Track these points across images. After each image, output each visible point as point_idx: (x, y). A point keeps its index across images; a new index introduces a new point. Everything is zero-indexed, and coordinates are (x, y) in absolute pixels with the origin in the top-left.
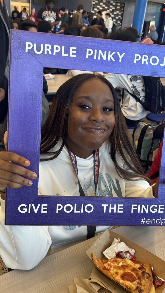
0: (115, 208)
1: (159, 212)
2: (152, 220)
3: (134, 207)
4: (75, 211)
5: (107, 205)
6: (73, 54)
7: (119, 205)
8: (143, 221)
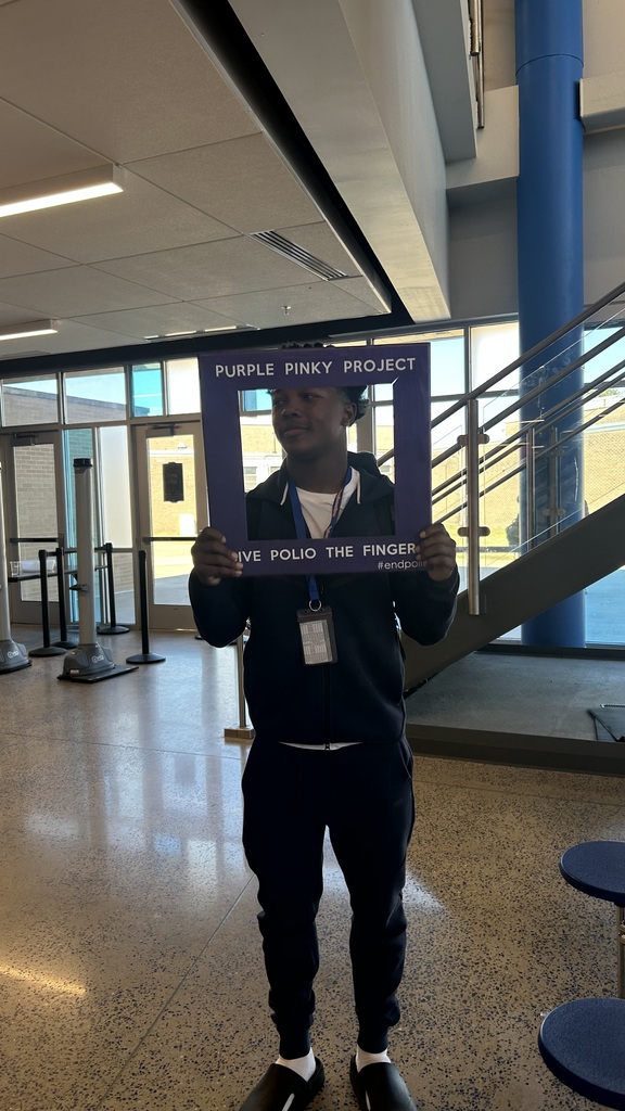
0: (342, 551)
1: (401, 553)
2: (392, 564)
3: (367, 548)
4: (294, 558)
5: (333, 548)
6: (270, 371)
7: (349, 548)
8: (381, 565)
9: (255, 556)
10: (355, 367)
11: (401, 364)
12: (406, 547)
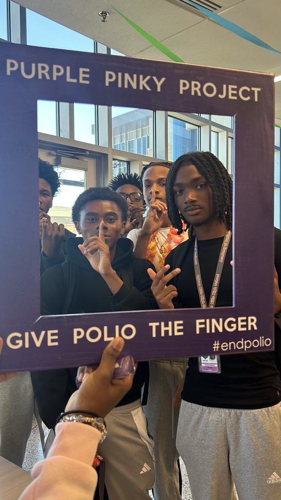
0: (170, 328)
1: (240, 329)
2: (230, 344)
3: (200, 324)
4: (106, 339)
5: (158, 324)
6: (84, 79)
7: (176, 323)
8: (216, 346)
9: (50, 338)
10: (193, 89)
11: (245, 93)
12: (247, 321)
